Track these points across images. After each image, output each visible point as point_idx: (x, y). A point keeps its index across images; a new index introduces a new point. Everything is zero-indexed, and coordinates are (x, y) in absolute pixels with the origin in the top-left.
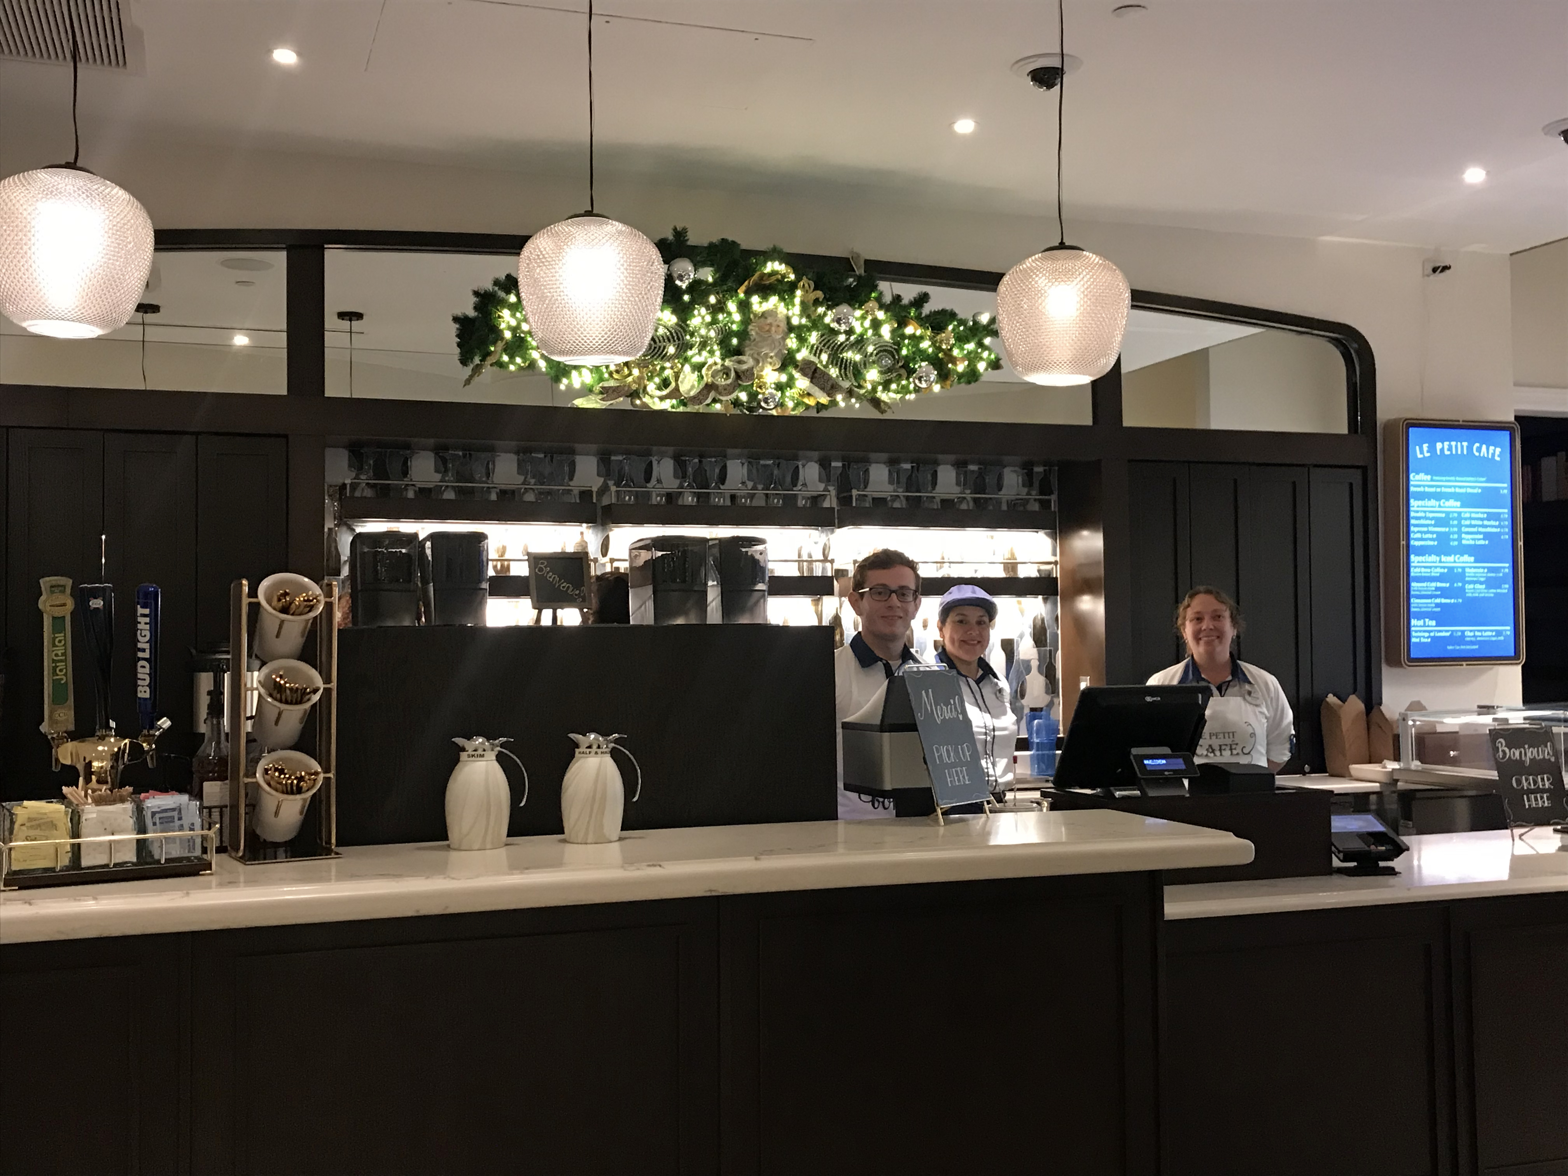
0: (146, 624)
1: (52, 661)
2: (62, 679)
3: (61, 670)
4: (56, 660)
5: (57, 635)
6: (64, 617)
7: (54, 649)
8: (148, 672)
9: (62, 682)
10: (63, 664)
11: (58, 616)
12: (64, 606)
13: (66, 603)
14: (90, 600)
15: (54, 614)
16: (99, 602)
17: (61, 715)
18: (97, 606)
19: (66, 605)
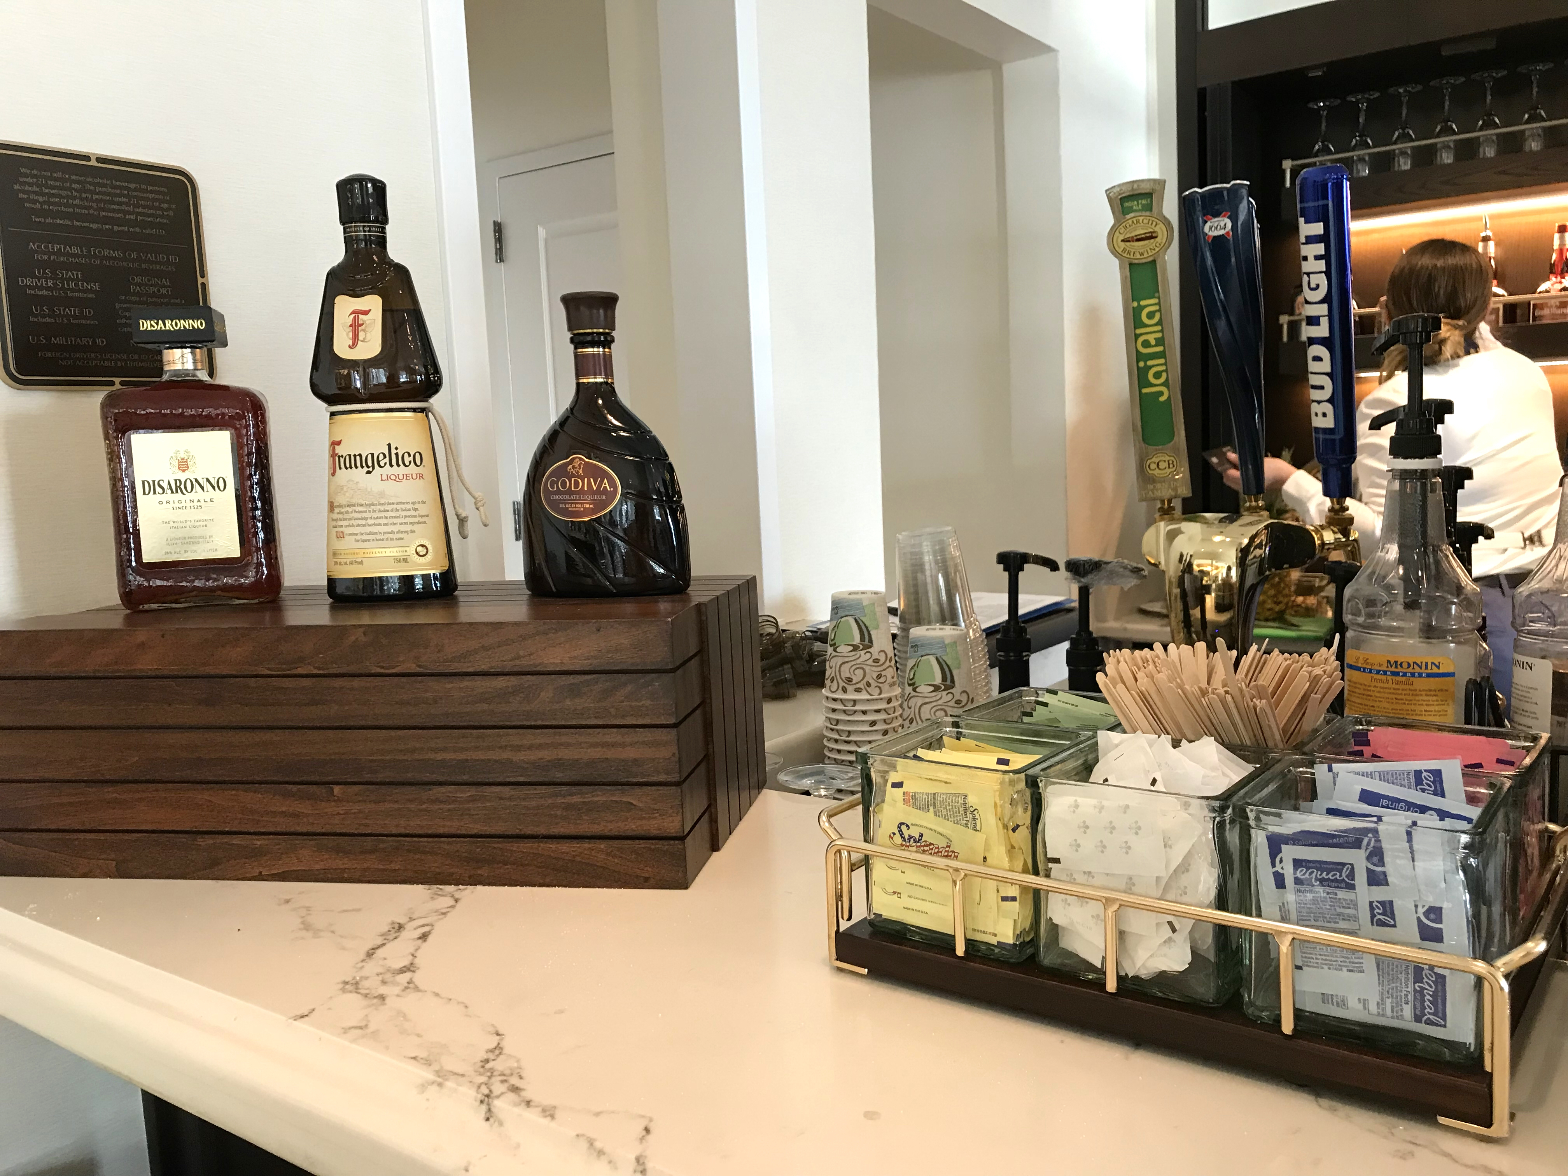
0: (1317, 258)
1: (1139, 356)
2: (1161, 394)
3: (1157, 375)
4: (1146, 354)
5: (1143, 303)
6: (1154, 262)
7: (1138, 331)
8: (1329, 370)
9: (1162, 399)
10: (1162, 361)
11: (1144, 261)
12: (1152, 237)
13: (1154, 232)
14: (1206, 222)
15: (1132, 256)
16: (1222, 224)
17: (1162, 465)
18: (1222, 232)
19: (1156, 237)
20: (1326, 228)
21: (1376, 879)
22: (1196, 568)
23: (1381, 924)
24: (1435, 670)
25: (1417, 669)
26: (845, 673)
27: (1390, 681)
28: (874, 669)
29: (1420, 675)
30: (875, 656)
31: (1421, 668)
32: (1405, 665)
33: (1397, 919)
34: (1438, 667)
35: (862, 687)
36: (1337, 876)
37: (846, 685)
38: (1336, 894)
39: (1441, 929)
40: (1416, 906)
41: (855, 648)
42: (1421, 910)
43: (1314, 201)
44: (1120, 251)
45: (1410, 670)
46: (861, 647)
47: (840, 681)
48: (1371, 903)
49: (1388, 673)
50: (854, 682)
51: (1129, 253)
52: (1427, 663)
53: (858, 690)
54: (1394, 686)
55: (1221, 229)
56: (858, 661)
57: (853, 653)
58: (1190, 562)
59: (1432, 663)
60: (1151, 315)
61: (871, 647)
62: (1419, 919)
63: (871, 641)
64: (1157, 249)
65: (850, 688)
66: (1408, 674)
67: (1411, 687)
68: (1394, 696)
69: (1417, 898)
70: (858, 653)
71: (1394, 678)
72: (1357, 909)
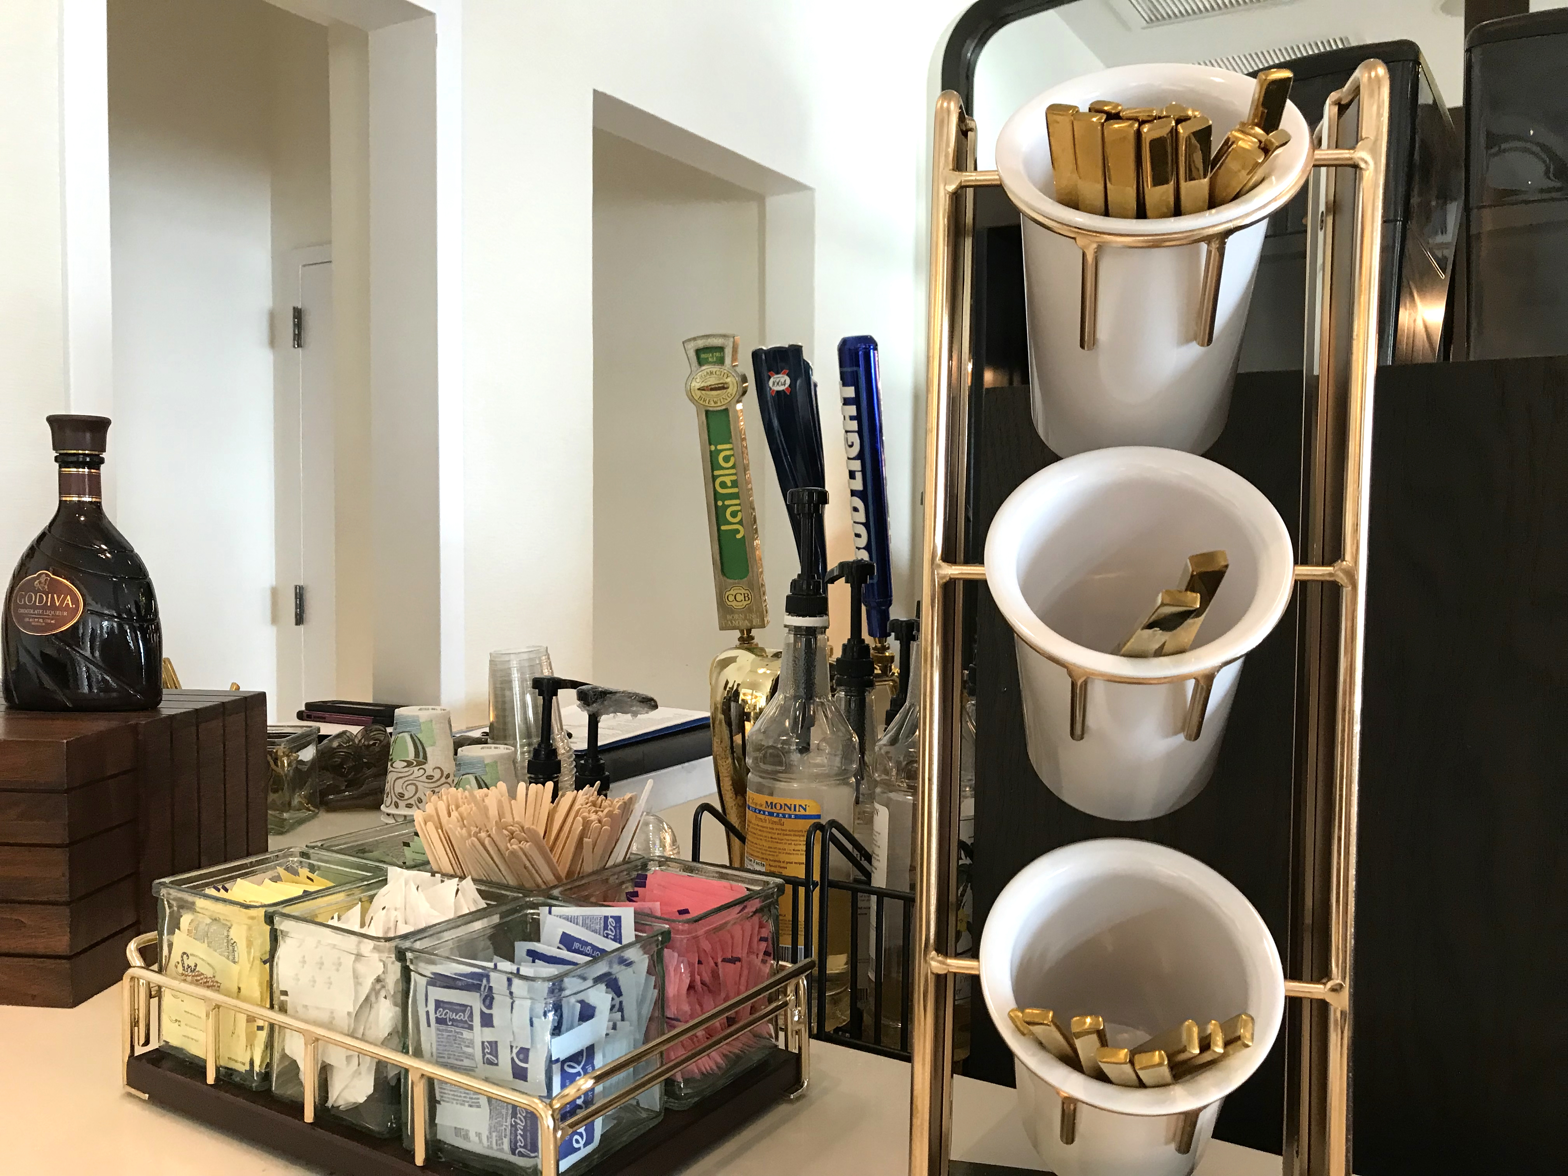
0: (851, 418)
1: (716, 496)
2: (738, 531)
3: (734, 514)
4: (723, 494)
5: (720, 447)
6: (726, 410)
7: (716, 473)
8: (863, 520)
9: (739, 536)
10: (737, 502)
11: (715, 409)
12: (723, 388)
13: (726, 383)
14: (770, 378)
15: (707, 404)
16: (782, 380)
17: (739, 598)
18: (781, 388)
19: (727, 388)
20: (857, 392)
21: (487, 1021)
22: (741, 697)
23: (490, 1063)
24: (802, 812)
25: (787, 811)
26: (398, 790)
27: (768, 821)
28: (426, 785)
29: (790, 816)
30: (429, 772)
31: (790, 810)
32: (778, 807)
33: (500, 1057)
34: (805, 810)
35: (413, 803)
36: (462, 1017)
37: (398, 800)
38: (462, 1034)
39: (527, 1068)
40: (512, 1047)
41: (409, 764)
42: (515, 1051)
43: (850, 367)
44: (697, 399)
45: (782, 811)
46: (415, 763)
47: (393, 796)
48: (483, 1043)
49: (767, 813)
50: (406, 797)
51: (705, 401)
52: (795, 806)
53: (409, 806)
54: (771, 826)
55: (782, 385)
56: (411, 777)
57: (407, 769)
58: (737, 690)
59: (800, 806)
60: (727, 459)
61: (425, 763)
62: (512, 1059)
63: (425, 757)
64: (729, 399)
65: (402, 804)
66: (781, 815)
67: (783, 828)
68: (770, 835)
69: (512, 1040)
70: (411, 769)
71: (770, 818)
72: (473, 1048)
